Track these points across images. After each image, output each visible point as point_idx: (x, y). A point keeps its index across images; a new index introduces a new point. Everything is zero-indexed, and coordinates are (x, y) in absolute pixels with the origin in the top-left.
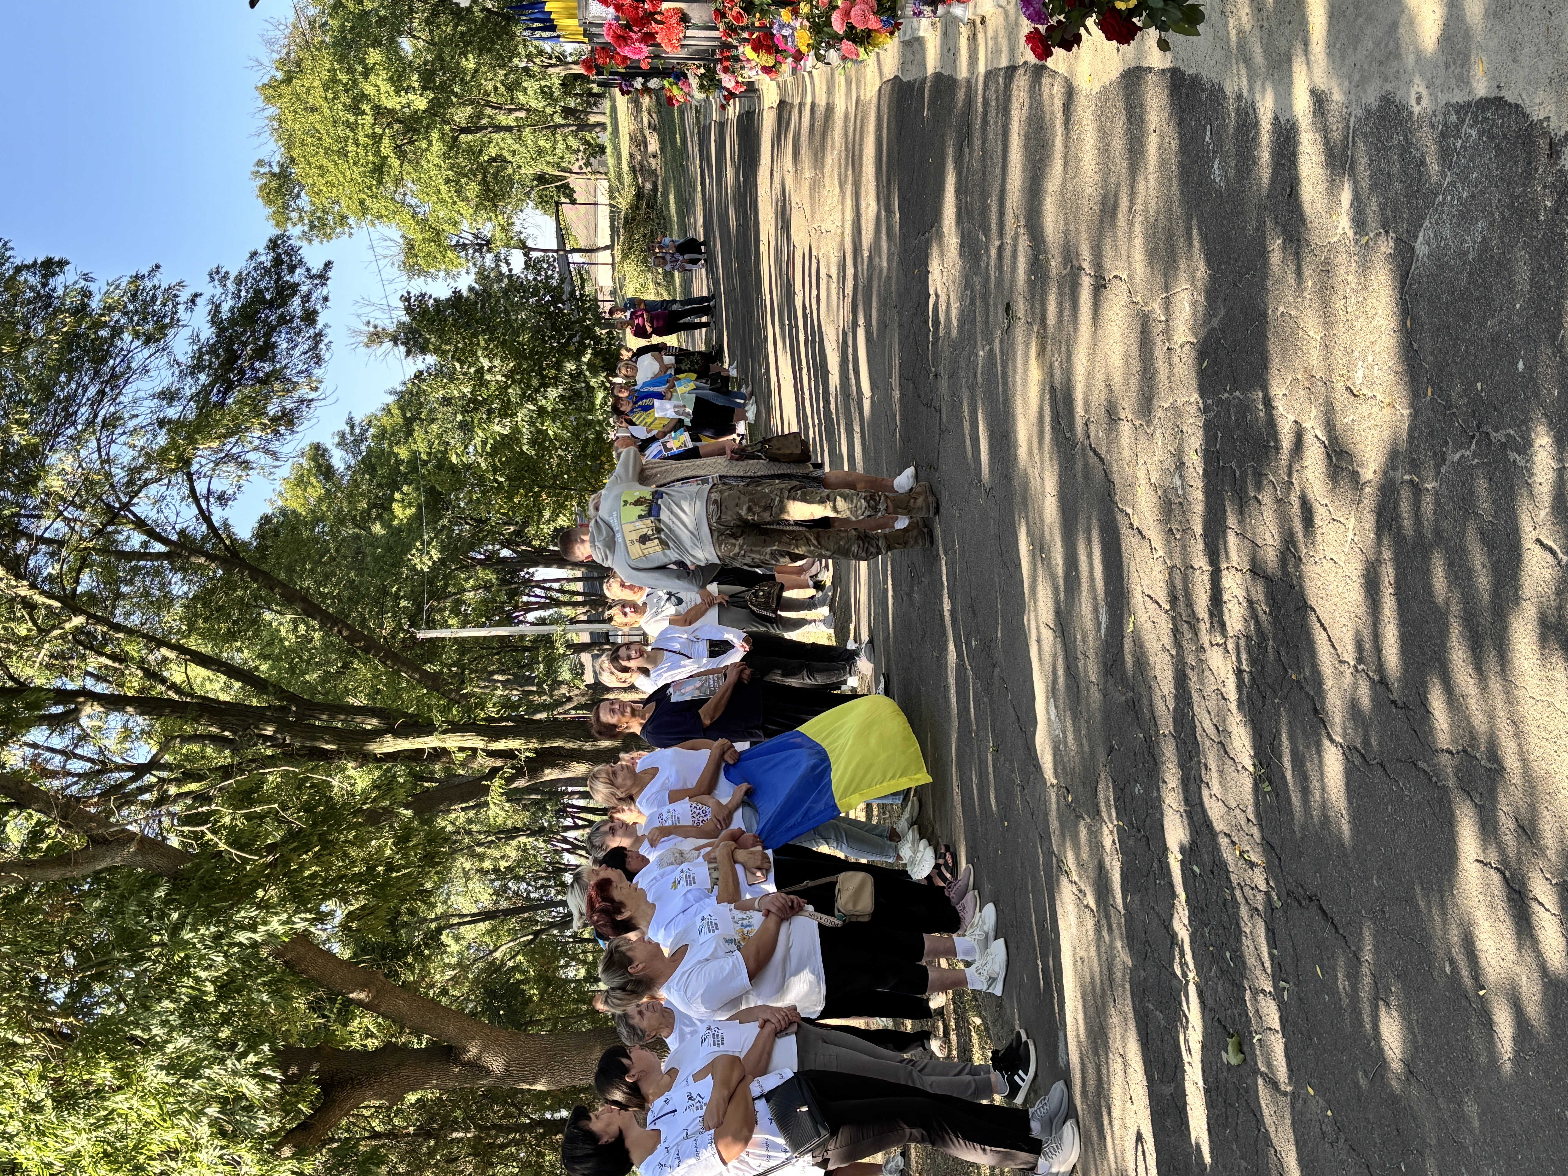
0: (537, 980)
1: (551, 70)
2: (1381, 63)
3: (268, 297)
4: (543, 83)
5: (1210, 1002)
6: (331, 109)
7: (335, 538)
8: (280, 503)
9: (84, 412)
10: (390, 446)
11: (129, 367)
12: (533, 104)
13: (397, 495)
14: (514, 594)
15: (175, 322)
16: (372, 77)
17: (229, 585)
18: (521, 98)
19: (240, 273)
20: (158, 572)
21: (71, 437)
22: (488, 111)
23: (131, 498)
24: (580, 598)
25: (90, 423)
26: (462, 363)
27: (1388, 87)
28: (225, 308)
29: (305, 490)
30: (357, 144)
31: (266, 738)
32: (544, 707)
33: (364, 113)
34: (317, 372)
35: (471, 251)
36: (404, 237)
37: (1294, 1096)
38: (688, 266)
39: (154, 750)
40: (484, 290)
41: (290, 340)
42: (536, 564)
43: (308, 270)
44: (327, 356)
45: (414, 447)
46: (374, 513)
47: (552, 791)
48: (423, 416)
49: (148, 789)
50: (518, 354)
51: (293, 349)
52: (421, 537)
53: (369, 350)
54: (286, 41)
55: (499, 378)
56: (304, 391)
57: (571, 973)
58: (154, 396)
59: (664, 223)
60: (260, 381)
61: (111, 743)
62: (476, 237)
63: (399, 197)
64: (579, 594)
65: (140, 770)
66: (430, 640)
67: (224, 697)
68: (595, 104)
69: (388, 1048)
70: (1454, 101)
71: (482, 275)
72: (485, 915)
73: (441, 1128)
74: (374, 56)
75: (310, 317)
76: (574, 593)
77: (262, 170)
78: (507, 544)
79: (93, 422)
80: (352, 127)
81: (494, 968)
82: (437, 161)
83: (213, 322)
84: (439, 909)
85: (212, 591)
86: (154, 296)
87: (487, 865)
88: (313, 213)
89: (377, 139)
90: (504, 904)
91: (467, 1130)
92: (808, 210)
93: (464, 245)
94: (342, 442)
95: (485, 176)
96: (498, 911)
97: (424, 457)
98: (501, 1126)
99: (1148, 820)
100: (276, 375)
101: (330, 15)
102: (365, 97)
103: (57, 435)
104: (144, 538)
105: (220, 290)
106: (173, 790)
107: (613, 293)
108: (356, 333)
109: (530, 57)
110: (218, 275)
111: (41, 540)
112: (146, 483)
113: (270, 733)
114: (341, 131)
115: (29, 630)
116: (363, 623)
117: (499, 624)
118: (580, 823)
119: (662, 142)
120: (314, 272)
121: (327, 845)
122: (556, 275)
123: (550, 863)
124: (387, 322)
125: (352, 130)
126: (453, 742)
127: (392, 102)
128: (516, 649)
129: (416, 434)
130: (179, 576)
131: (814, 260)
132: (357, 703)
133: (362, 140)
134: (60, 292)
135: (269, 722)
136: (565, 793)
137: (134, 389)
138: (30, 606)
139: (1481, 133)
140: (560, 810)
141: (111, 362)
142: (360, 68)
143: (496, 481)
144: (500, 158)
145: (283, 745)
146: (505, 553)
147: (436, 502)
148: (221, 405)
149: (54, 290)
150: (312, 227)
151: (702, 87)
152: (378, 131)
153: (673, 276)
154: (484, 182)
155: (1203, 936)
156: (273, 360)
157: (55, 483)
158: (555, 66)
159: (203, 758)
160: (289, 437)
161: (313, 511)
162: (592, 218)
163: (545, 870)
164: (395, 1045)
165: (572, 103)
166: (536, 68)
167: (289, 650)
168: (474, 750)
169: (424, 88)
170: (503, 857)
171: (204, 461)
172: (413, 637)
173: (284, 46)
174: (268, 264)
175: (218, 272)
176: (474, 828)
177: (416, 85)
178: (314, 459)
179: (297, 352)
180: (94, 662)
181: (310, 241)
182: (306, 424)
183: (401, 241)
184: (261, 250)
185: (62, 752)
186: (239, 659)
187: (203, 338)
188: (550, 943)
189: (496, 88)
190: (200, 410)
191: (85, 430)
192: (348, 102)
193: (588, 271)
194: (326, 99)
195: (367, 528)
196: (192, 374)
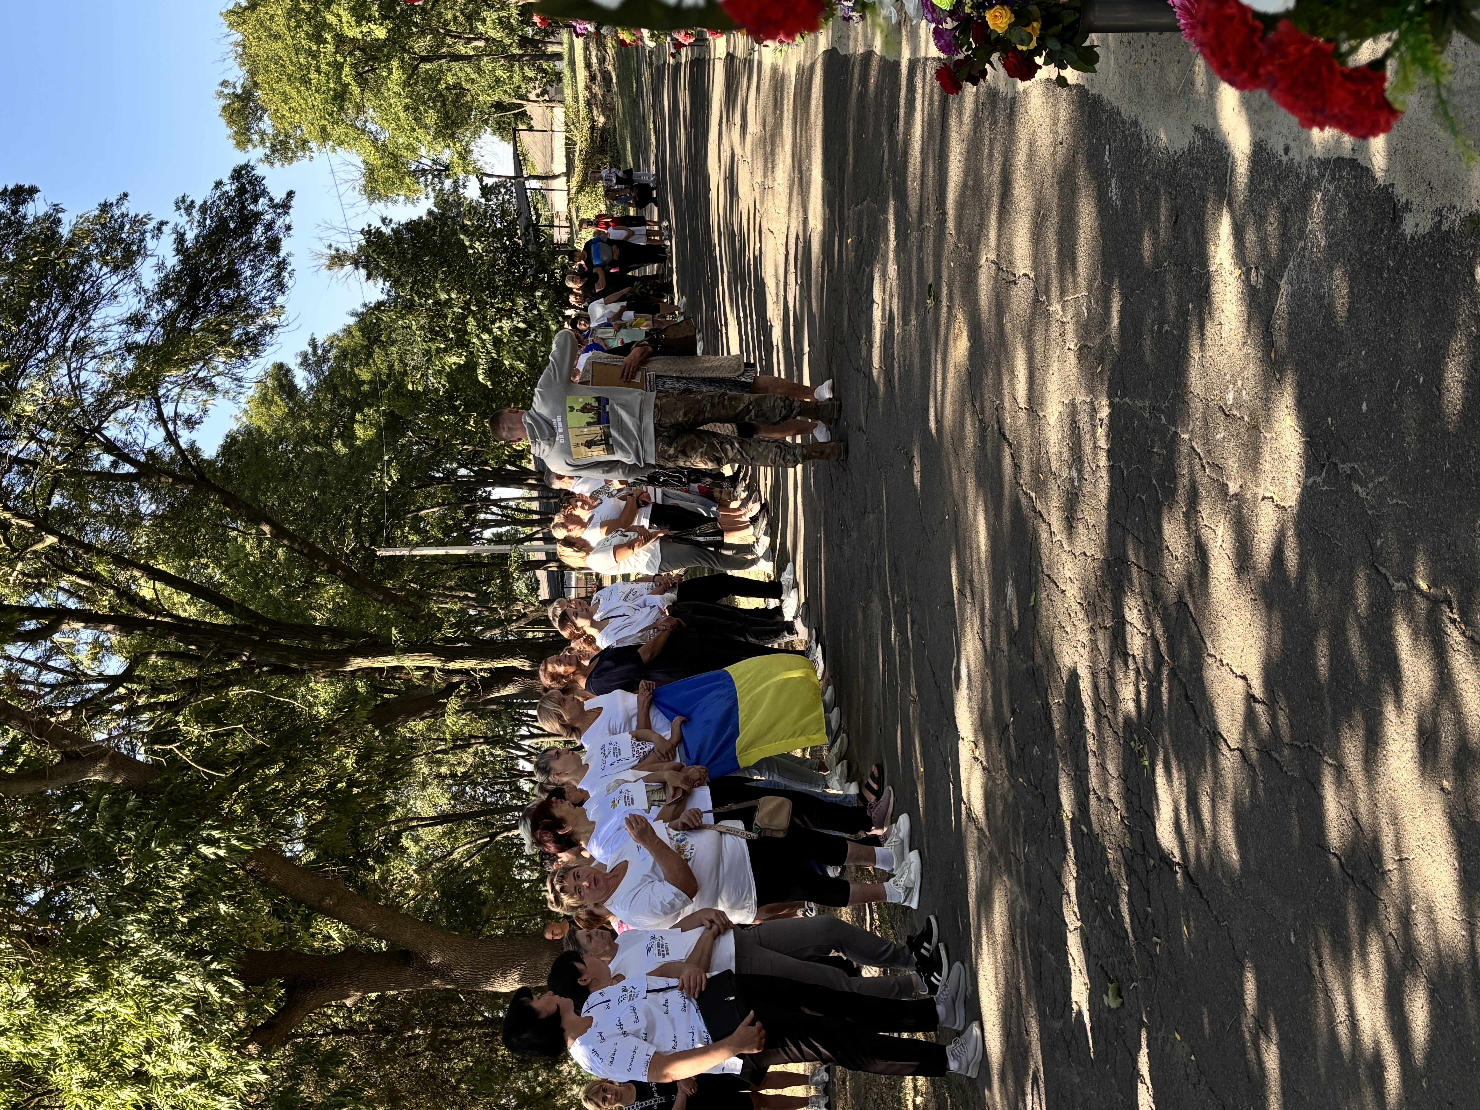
0: (492, 881)
3: (232, 226)
4: (502, 14)
5: (1094, 949)
6: (293, 38)
7: (298, 456)
8: (245, 421)
9: (55, 337)
10: (352, 368)
11: (98, 293)
12: (492, 33)
13: (358, 416)
14: (471, 512)
15: (142, 251)
16: (334, 7)
18: (481, 28)
19: (205, 202)
20: (127, 491)
21: (42, 361)
22: (449, 40)
23: (101, 422)
24: (535, 517)
25: (61, 348)
26: (420, 295)
28: (190, 236)
29: (269, 408)
30: (318, 70)
33: (325, 41)
34: (280, 299)
35: (430, 177)
36: (364, 161)
39: (127, 664)
40: (442, 215)
41: (253, 268)
42: (493, 485)
43: (271, 200)
44: (290, 284)
45: (374, 368)
46: (335, 431)
48: (383, 338)
49: (120, 699)
51: (257, 276)
52: (381, 457)
53: (332, 273)
56: (267, 318)
57: (525, 875)
58: (121, 322)
60: (225, 307)
61: (83, 656)
62: (434, 162)
63: (359, 124)
64: (534, 512)
65: (114, 682)
66: (390, 558)
68: (553, 33)
69: (351, 951)
70: (1316, 156)
71: (442, 201)
72: (443, 819)
73: (399, 1024)
75: (274, 245)
76: (530, 512)
77: (226, 91)
78: (464, 464)
79: (64, 346)
80: (314, 55)
81: (452, 870)
82: (397, 89)
83: (178, 251)
84: (399, 813)
85: (180, 510)
86: (122, 223)
87: (444, 770)
88: (275, 136)
89: (338, 67)
90: (460, 808)
91: (424, 1027)
92: (752, 165)
93: (424, 170)
94: (305, 362)
95: (444, 105)
96: (455, 814)
97: (384, 378)
98: (456, 1023)
99: (1044, 780)
100: (242, 302)
102: (327, 26)
103: (29, 357)
104: (114, 459)
105: (186, 218)
106: (142, 701)
107: (569, 218)
108: (318, 255)
110: (184, 205)
111: (17, 460)
112: (115, 409)
114: (303, 58)
116: (325, 538)
117: (456, 543)
120: (277, 201)
121: (291, 763)
122: (513, 200)
123: (505, 769)
124: (348, 245)
125: (314, 57)
126: (409, 662)
127: (353, 31)
128: (473, 565)
129: (376, 356)
130: (148, 495)
133: (324, 68)
134: (30, 219)
137: (103, 315)
138: (5, 527)
139: (1338, 188)
140: (514, 718)
141: (81, 288)
144: (457, 86)
146: (463, 472)
147: (396, 422)
148: (187, 330)
149: (24, 217)
150: (274, 150)
152: (340, 59)
154: (443, 110)
155: (1089, 889)
156: (238, 286)
157: (27, 408)
160: (253, 361)
161: (276, 429)
162: (548, 145)
163: (501, 776)
164: (355, 948)
165: (529, 32)
167: (254, 564)
168: (431, 669)
169: (385, 17)
170: (459, 764)
171: (171, 387)
172: (373, 553)
174: (232, 193)
175: (183, 201)
177: (376, 15)
178: (278, 379)
179: (261, 280)
180: (66, 580)
181: (272, 165)
182: (270, 348)
183: (363, 166)
184: (226, 180)
185: (36, 664)
187: (168, 265)
188: (505, 845)
189: (455, 18)
190: (167, 334)
191: (54, 355)
192: (311, 30)
193: (543, 196)
194: (288, 26)
195: (329, 446)
196: (160, 301)
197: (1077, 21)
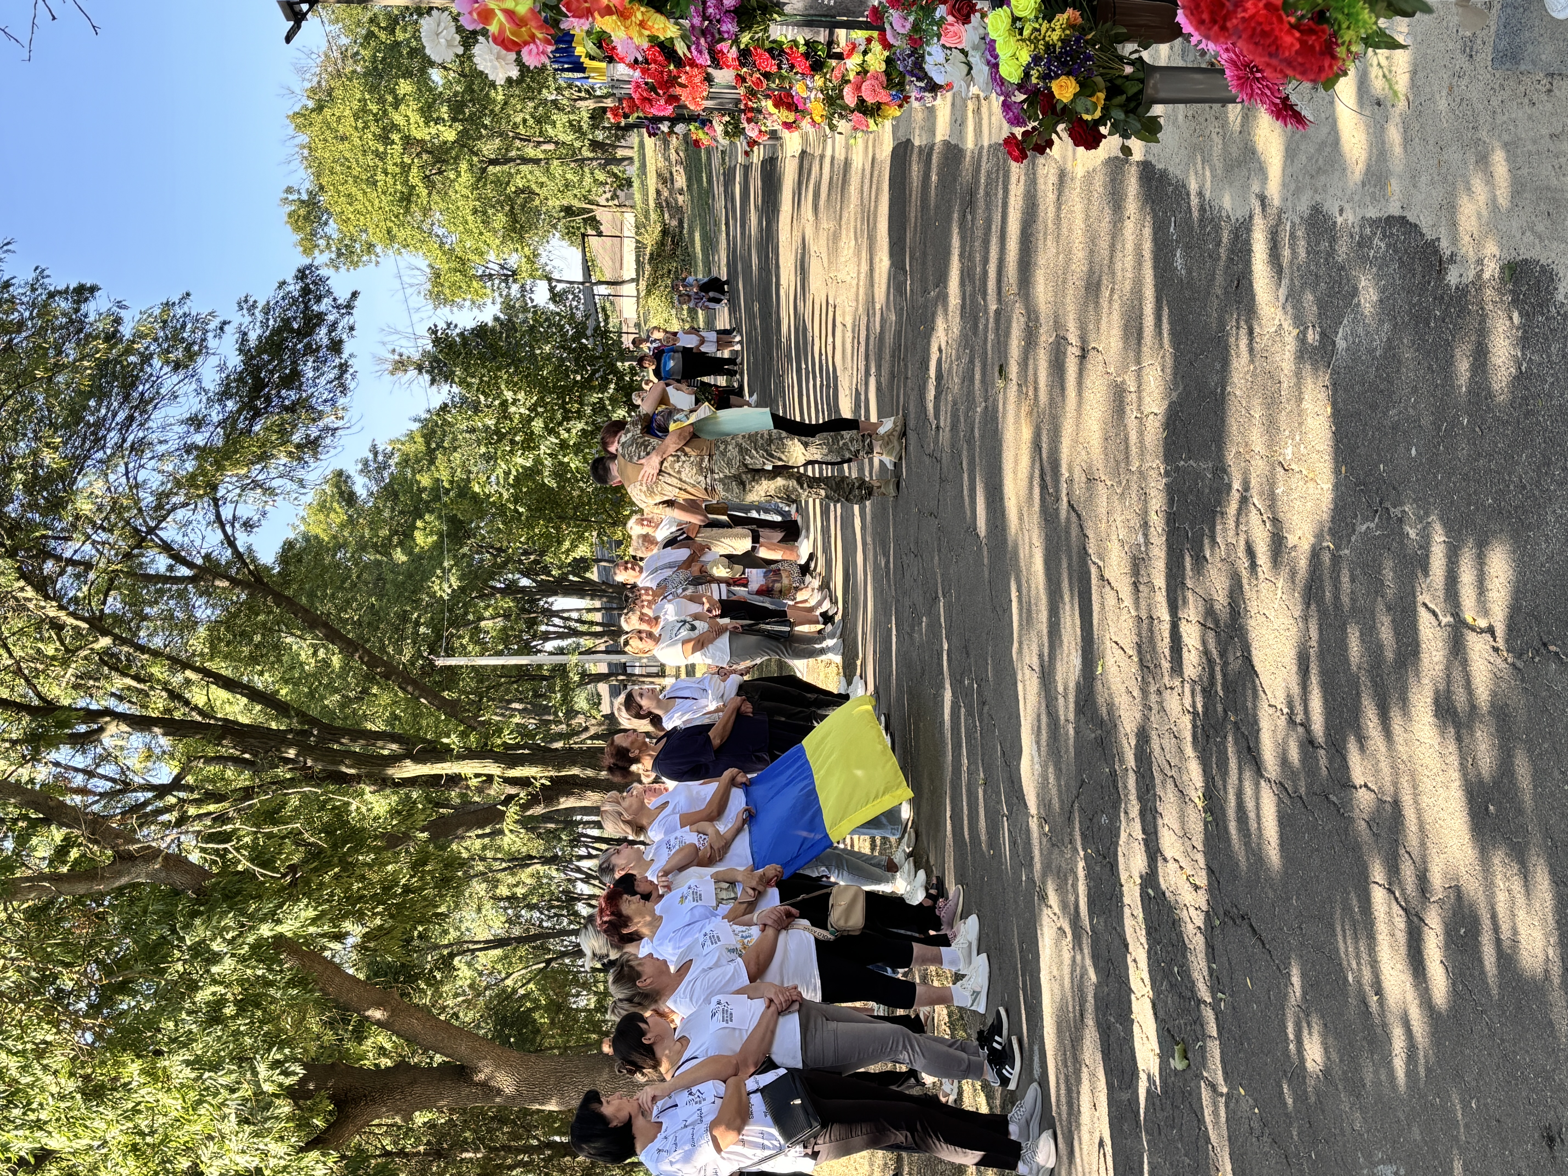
0: (547, 1008)
1: (580, 104)
2: (1312, 177)
3: (296, 326)
4: (572, 117)
5: (1161, 1013)
6: (361, 138)
7: (356, 564)
8: (302, 528)
9: (113, 437)
10: (413, 474)
11: (158, 393)
12: (562, 137)
13: (419, 524)
14: (532, 623)
15: (203, 347)
16: (402, 107)
17: (253, 611)
18: (551, 132)
19: (268, 302)
20: (182, 595)
21: (100, 461)
22: (518, 143)
23: (160, 522)
24: (599, 629)
25: (119, 446)
26: (486, 396)
27: (1318, 198)
28: (253, 336)
29: (328, 516)
30: (386, 173)
31: (287, 761)
32: (560, 736)
33: (393, 142)
34: (342, 401)
35: (497, 282)
36: (431, 266)
37: (1229, 1097)
38: (711, 305)
39: (176, 771)
40: (510, 320)
41: (315, 369)
42: (555, 593)
43: (335, 300)
44: (352, 386)
45: (437, 475)
46: (395, 540)
47: (567, 820)
48: (446, 445)
49: (168, 809)
50: (543, 388)
51: (318, 377)
52: (441, 563)
53: (395, 378)
54: (318, 70)
55: (522, 410)
56: (329, 420)
57: (582, 1003)
58: (182, 422)
59: (688, 260)
60: (287, 409)
61: (134, 762)
62: (502, 267)
63: (426, 226)
64: (597, 624)
65: (162, 791)
66: (449, 667)
67: (244, 720)
68: (623, 137)
69: (402, 1066)
70: (1368, 216)
71: (508, 306)
72: (498, 943)
73: (451, 1147)
74: (405, 87)
75: (336, 346)
76: (592, 623)
77: (291, 197)
78: (526, 574)
79: (121, 446)
80: (381, 156)
81: (506, 996)
82: (465, 191)
83: (241, 351)
84: (453, 935)
85: (235, 616)
86: (184, 322)
87: (501, 891)
88: (341, 241)
89: (405, 169)
90: (517, 932)
91: (476, 1150)
92: (825, 260)
93: (491, 275)
94: (365, 469)
95: (512, 208)
96: (509, 938)
97: (446, 485)
98: (510, 1147)
99: (1112, 848)
100: (303, 404)
101: (361, 45)
102: (395, 127)
103: (87, 457)
104: (170, 561)
105: (249, 318)
106: (192, 811)
107: (638, 325)
108: (381, 360)
109: (559, 89)
110: (246, 304)
111: (71, 562)
112: (174, 508)
113: (292, 756)
114: (370, 160)
115: (56, 649)
116: (383, 649)
117: (517, 653)
118: (594, 852)
119: (689, 180)
120: (340, 301)
121: (347, 867)
122: (581, 307)
123: (563, 892)
124: (412, 350)
125: (381, 159)
126: (468, 768)
127: (421, 133)
128: (533, 678)
129: (438, 462)
130: (204, 600)
131: (831, 309)
132: (374, 728)
133: (390, 168)
134: (91, 318)
135: (290, 745)
136: (581, 822)
137: (163, 414)
138: (58, 627)
139: (1388, 246)
140: (574, 840)
141: (141, 388)
142: (390, 99)
143: (516, 511)
144: (527, 190)
145: (305, 767)
146: (525, 582)
147: (458, 530)
148: (248, 431)
149: (86, 316)
150: (339, 254)
151: (726, 133)
152: (407, 160)
153: (696, 313)
154: (512, 214)
155: (1157, 954)
156: (299, 388)
157: (85, 507)
158: (585, 99)
159: (223, 779)
160: (313, 465)
161: (335, 537)
162: (617, 250)
163: (558, 899)
164: (408, 1064)
165: (600, 136)
166: (565, 102)
167: (308, 674)
168: (490, 778)
169: (454, 120)
170: (518, 884)
171: (230, 487)
172: (431, 663)
173: (315, 74)
174: (296, 293)
175: (246, 301)
176: (489, 854)
177: (446, 116)
178: (337, 486)
179: (322, 381)
180: (120, 682)
181: (337, 268)
182: (333, 452)
183: (428, 270)
184: (290, 280)
185: (84, 771)
186: (259, 683)
187: (230, 365)
188: (561, 972)
189: (525, 121)
190: (227, 436)
191: (113, 454)
192: (378, 131)
193: (612, 303)
194: (356, 128)
195: (388, 554)
196: (220, 401)
197: (1141, 92)
